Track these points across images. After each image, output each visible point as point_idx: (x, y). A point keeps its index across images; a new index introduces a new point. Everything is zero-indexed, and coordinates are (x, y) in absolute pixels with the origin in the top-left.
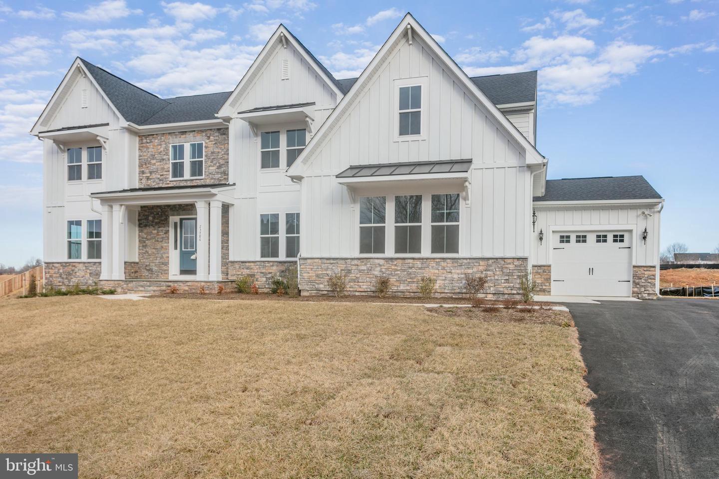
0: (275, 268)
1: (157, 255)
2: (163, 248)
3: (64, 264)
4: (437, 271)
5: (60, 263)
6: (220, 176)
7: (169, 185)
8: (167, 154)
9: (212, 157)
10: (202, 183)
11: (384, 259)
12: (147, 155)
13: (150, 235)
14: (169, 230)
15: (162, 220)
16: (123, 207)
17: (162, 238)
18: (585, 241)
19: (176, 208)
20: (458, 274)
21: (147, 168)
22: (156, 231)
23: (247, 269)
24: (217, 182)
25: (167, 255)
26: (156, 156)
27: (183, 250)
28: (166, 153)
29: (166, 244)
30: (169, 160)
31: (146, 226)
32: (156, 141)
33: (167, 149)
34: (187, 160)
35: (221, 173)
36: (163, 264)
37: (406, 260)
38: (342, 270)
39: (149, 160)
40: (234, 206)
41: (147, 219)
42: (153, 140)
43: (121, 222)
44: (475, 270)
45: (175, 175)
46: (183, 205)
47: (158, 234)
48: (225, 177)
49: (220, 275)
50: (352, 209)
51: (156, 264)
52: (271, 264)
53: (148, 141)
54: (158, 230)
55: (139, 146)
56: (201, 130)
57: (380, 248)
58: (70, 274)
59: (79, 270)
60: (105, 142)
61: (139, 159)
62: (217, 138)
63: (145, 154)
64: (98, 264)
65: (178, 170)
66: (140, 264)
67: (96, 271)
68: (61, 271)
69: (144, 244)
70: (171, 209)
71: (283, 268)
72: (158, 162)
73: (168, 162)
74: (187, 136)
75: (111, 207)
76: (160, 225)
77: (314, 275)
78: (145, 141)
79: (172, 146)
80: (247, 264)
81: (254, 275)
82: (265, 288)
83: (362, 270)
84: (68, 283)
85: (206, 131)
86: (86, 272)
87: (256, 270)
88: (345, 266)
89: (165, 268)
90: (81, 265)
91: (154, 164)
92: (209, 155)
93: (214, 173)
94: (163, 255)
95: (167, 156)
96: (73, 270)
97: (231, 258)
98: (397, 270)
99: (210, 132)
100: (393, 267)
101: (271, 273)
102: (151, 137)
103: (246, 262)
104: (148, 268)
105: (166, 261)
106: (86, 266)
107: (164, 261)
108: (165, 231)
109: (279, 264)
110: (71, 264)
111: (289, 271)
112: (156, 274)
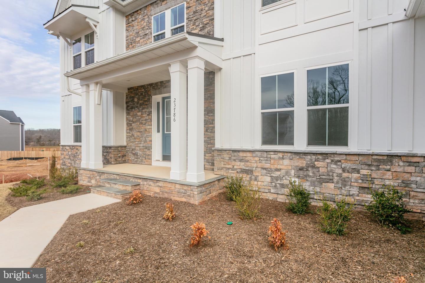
0: (286, 162)
1: (141, 139)
2: (146, 131)
5: (69, 146)
8: (150, 28)
9: (195, 18)
13: (136, 117)
14: (152, 111)
16: (98, 85)
17: (146, 120)
19: (158, 85)
21: (133, 47)
22: (139, 114)
23: (241, 161)
25: (149, 139)
28: (149, 26)
29: (149, 127)
31: (132, 108)
32: (140, 16)
33: (150, 22)
34: (168, 29)
36: (146, 148)
39: (134, 38)
40: (222, 71)
41: (133, 101)
42: (137, 17)
43: (97, 103)
47: (142, 116)
49: (203, 172)
51: (141, 148)
52: (280, 155)
53: (133, 19)
54: (142, 112)
55: (126, 27)
58: (75, 156)
60: (96, 26)
61: (126, 40)
63: (131, 33)
66: (127, 147)
68: (70, 153)
69: (131, 127)
70: (153, 88)
71: (302, 163)
73: (150, 37)
74: (168, 1)
75: (88, 86)
76: (144, 106)
78: (130, 20)
80: (241, 154)
81: (252, 171)
82: (270, 192)
87: (254, 163)
89: (148, 153)
91: (139, 42)
92: (192, 16)
94: (147, 139)
95: (149, 30)
96: (77, 153)
97: (218, 145)
102: (135, 14)
103: (239, 151)
104: (134, 152)
105: (149, 145)
107: (147, 146)
108: (148, 112)
109: (294, 156)
110: (76, 147)
111: (314, 170)
112: (140, 158)
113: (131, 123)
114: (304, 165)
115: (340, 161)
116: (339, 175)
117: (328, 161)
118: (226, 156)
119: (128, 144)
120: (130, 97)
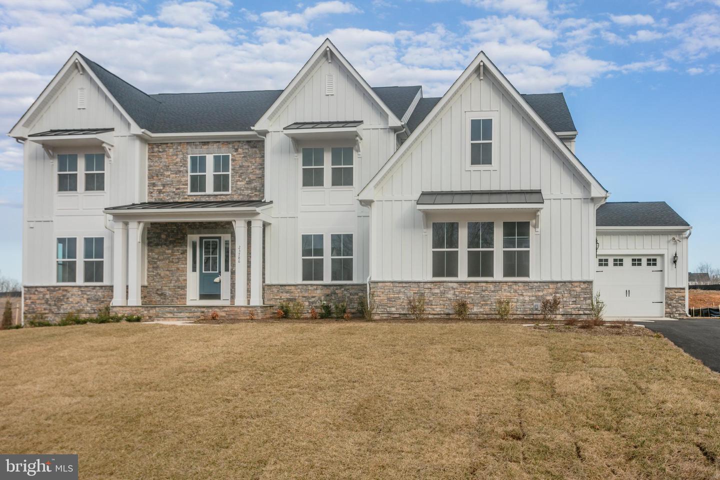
0: (319, 291)
1: (171, 278)
2: (179, 270)
3: (52, 288)
4: (509, 294)
5: (47, 287)
6: (250, 192)
7: (188, 200)
8: (185, 165)
9: (241, 171)
10: (229, 198)
11: (458, 282)
12: (158, 165)
13: (163, 255)
14: (186, 250)
15: (178, 239)
16: (140, 224)
17: (178, 258)
18: (621, 265)
20: (529, 296)
21: (160, 179)
22: (170, 251)
23: (287, 292)
24: (246, 199)
25: (184, 278)
26: (170, 167)
27: (204, 272)
28: (183, 164)
29: (183, 266)
30: (187, 172)
31: (157, 245)
32: (171, 150)
33: (184, 160)
34: (210, 173)
35: (252, 189)
36: (179, 287)
37: (479, 284)
38: (414, 293)
39: (162, 171)
41: (159, 237)
42: (167, 149)
43: (138, 241)
44: (545, 292)
45: (193, 189)
46: (204, 223)
47: (172, 255)
48: (256, 193)
49: (261, 299)
50: (424, 234)
51: (171, 287)
52: (315, 287)
53: (161, 150)
54: (173, 250)
55: (149, 155)
56: (227, 142)
57: (453, 272)
58: (59, 300)
59: (72, 295)
60: (110, 149)
61: (149, 170)
62: (247, 151)
63: (156, 164)
64: (98, 288)
65: (198, 183)
66: (150, 288)
67: (95, 296)
68: (48, 296)
69: (155, 265)
70: (190, 227)
71: (328, 292)
72: (173, 174)
73: (186, 175)
74: (210, 146)
75: (126, 224)
76: (175, 244)
77: (386, 298)
78: (156, 149)
79: (191, 157)
80: (287, 288)
82: (308, 312)
83: (436, 293)
84: (56, 310)
85: (233, 142)
86: (83, 297)
87: (297, 293)
88: (418, 289)
89: (181, 292)
90: (75, 290)
91: (169, 176)
92: (237, 169)
93: (242, 189)
94: (180, 278)
95: (185, 168)
96: (64, 296)
97: (268, 282)
98: (470, 293)
99: (238, 144)
100: (467, 290)
101: (314, 297)
102: (164, 146)
103: (285, 285)
104: (159, 293)
105: (184, 285)
106: (82, 291)
107: (180, 285)
108: (182, 250)
109: (324, 287)
110: (62, 288)
111: (336, 295)
112: (170, 298)
113: (156, 260)
114: (330, 293)
115: (349, 289)
116: (348, 297)
117: (343, 289)
118: (275, 290)
119: (149, 284)
120: (154, 233)
